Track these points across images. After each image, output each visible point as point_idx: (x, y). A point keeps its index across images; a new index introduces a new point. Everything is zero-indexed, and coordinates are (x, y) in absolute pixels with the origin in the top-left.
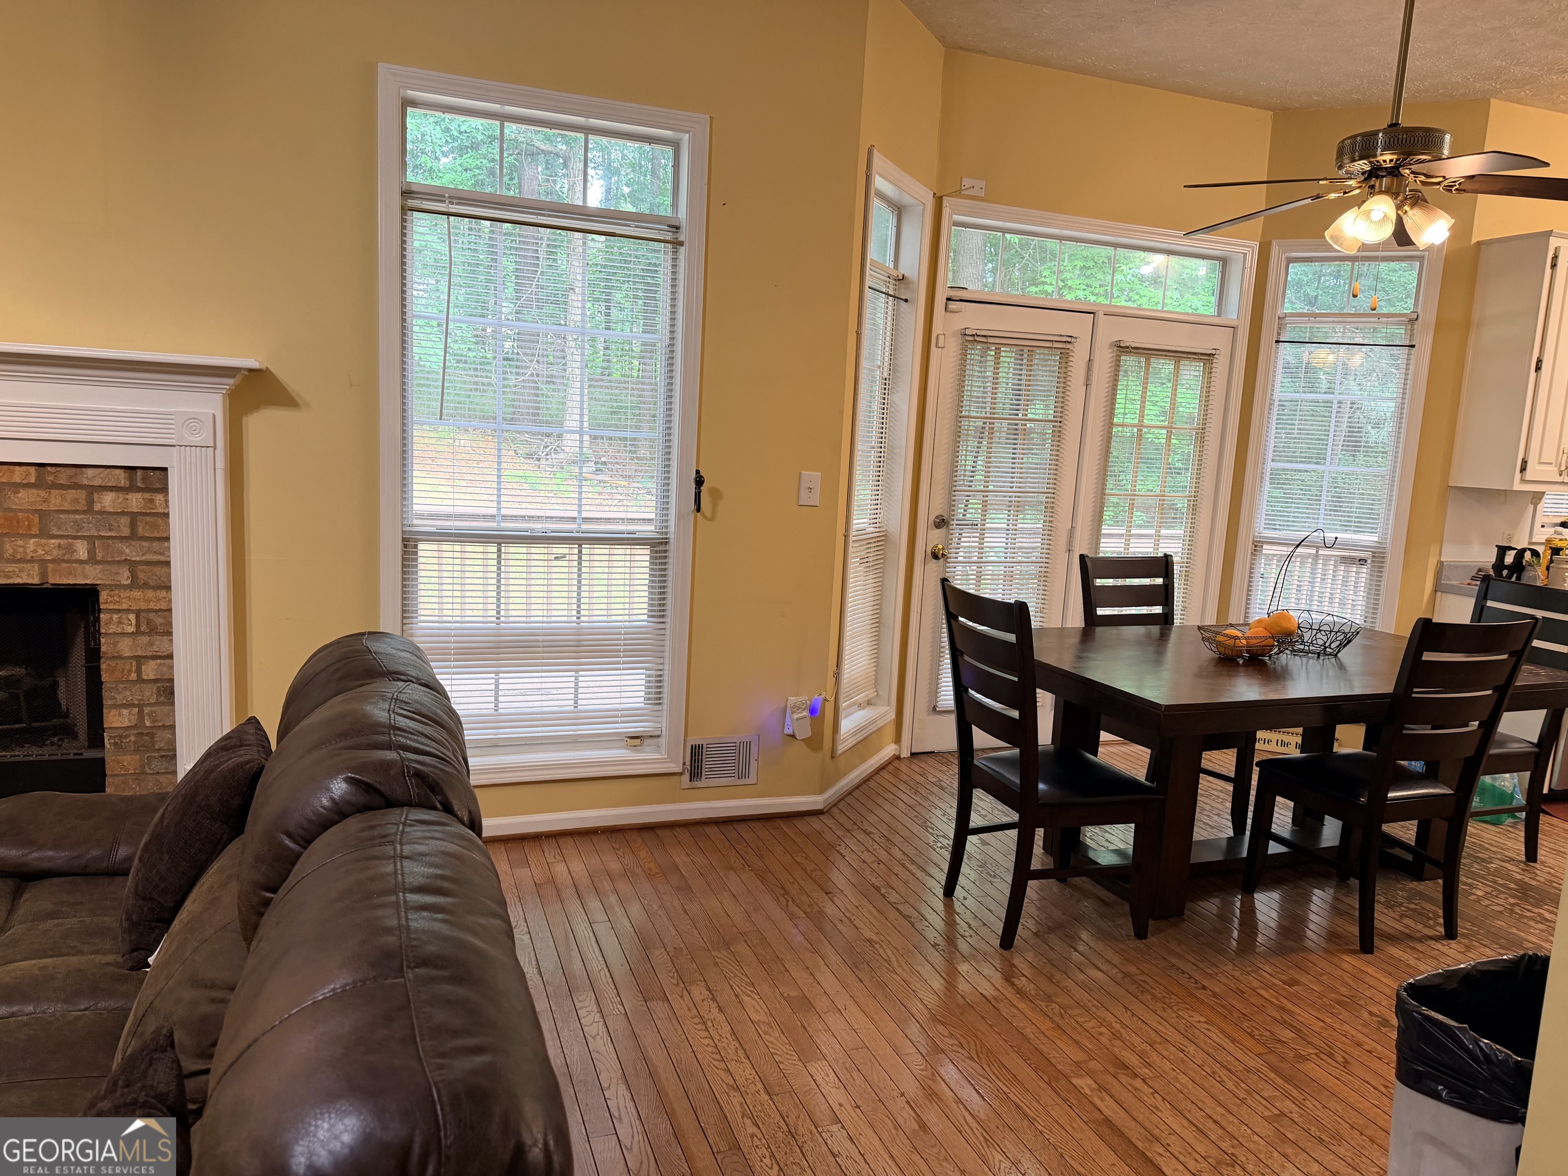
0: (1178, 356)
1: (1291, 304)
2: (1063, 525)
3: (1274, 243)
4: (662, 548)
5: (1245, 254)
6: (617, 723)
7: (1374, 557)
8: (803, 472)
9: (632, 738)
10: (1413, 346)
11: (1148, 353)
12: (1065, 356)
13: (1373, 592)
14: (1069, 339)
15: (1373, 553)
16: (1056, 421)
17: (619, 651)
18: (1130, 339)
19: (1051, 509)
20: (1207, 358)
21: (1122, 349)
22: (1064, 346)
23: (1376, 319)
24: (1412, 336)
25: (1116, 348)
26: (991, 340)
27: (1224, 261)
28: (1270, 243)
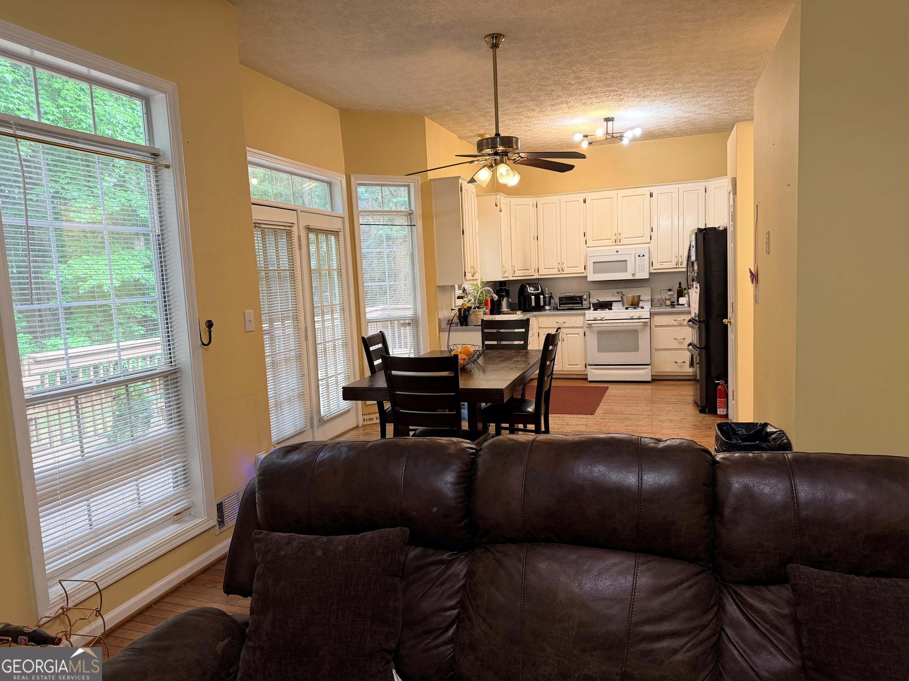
0: (327, 232)
1: (362, 205)
2: (302, 326)
3: (352, 176)
4: (174, 376)
5: (341, 181)
6: (168, 507)
7: (412, 321)
8: (246, 311)
9: (175, 515)
10: (414, 225)
11: (318, 231)
12: (289, 234)
13: (416, 337)
14: (292, 225)
15: (412, 319)
16: (291, 270)
17: (161, 456)
18: (314, 225)
19: (296, 319)
20: (336, 233)
21: (309, 229)
22: (288, 228)
23: (397, 213)
24: (411, 221)
25: (306, 229)
26: (262, 226)
27: (330, 184)
28: (350, 176)
